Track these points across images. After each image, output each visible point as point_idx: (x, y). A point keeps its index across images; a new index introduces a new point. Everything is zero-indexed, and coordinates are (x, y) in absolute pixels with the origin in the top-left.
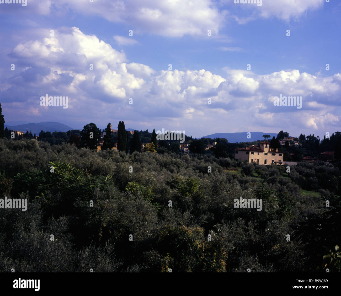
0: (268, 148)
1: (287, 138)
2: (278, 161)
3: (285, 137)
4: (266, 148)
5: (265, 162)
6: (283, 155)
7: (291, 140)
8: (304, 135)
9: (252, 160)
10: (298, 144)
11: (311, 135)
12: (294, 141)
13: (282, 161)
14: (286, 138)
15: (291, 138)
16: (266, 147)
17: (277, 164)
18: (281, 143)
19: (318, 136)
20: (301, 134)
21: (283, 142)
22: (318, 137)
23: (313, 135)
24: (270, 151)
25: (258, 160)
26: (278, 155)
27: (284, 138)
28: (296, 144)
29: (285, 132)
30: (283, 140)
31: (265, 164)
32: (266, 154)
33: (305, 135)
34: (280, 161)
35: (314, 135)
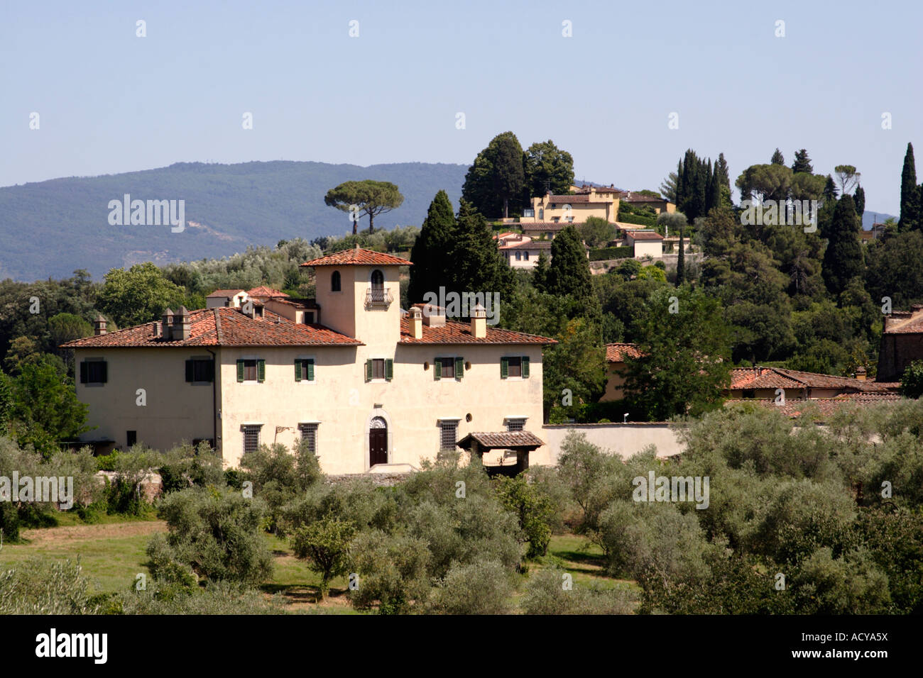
0: (395, 311)
1: (553, 206)
2: (500, 429)
3: (542, 195)
4: (377, 314)
5: (379, 445)
6: (536, 369)
7: (599, 213)
8: (714, 159)
9: (251, 432)
10: (667, 248)
11: (777, 158)
12: (623, 226)
13: (535, 426)
14: (547, 200)
15: (593, 198)
16: (378, 303)
17: (492, 458)
18: (507, 253)
19: (845, 163)
20: (690, 156)
21: (526, 239)
22: (849, 171)
23: (802, 157)
24: (419, 335)
25: (309, 430)
26: (496, 368)
27: (530, 206)
28: (648, 250)
29: (535, 148)
30: (523, 220)
31: (379, 469)
32: (379, 369)
33: (722, 161)
34: (516, 424)
35: (810, 155)
